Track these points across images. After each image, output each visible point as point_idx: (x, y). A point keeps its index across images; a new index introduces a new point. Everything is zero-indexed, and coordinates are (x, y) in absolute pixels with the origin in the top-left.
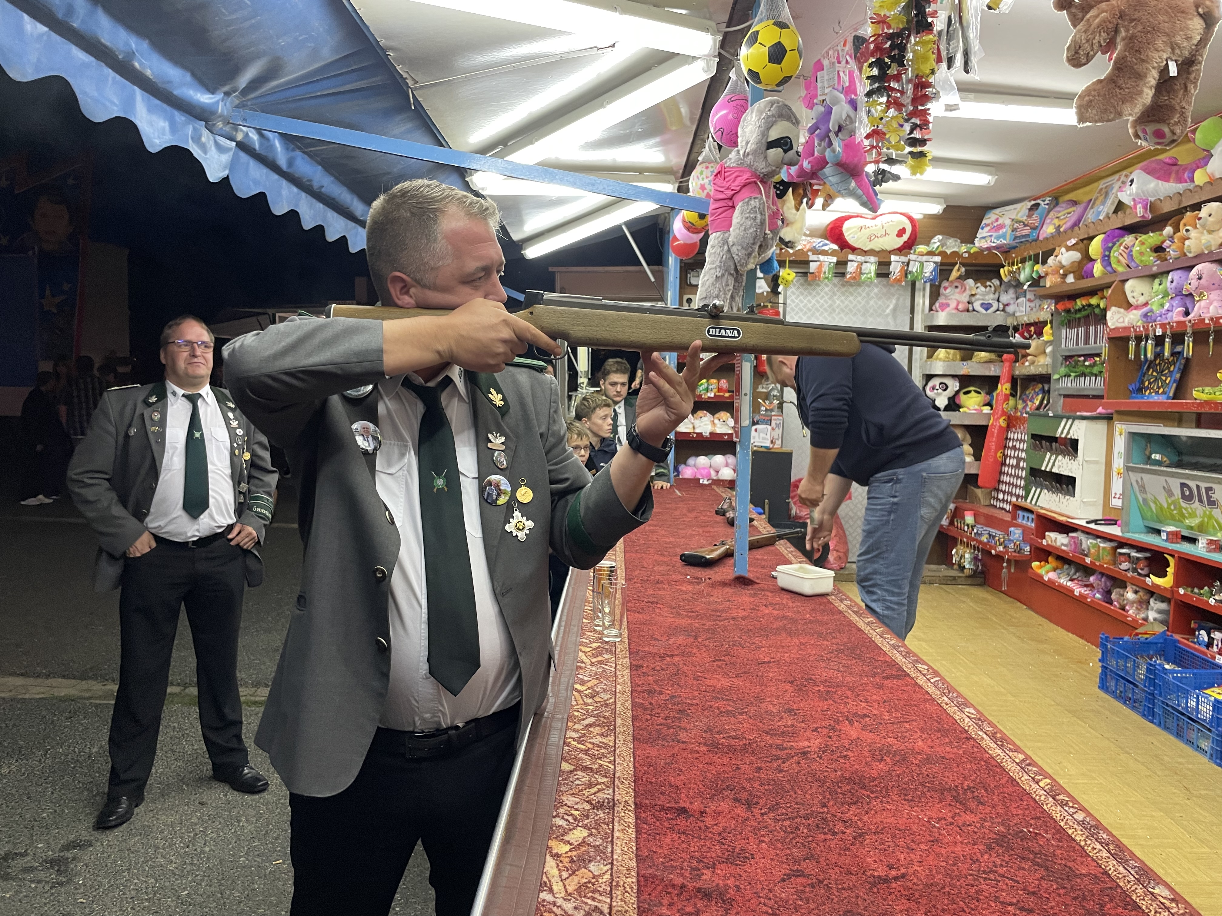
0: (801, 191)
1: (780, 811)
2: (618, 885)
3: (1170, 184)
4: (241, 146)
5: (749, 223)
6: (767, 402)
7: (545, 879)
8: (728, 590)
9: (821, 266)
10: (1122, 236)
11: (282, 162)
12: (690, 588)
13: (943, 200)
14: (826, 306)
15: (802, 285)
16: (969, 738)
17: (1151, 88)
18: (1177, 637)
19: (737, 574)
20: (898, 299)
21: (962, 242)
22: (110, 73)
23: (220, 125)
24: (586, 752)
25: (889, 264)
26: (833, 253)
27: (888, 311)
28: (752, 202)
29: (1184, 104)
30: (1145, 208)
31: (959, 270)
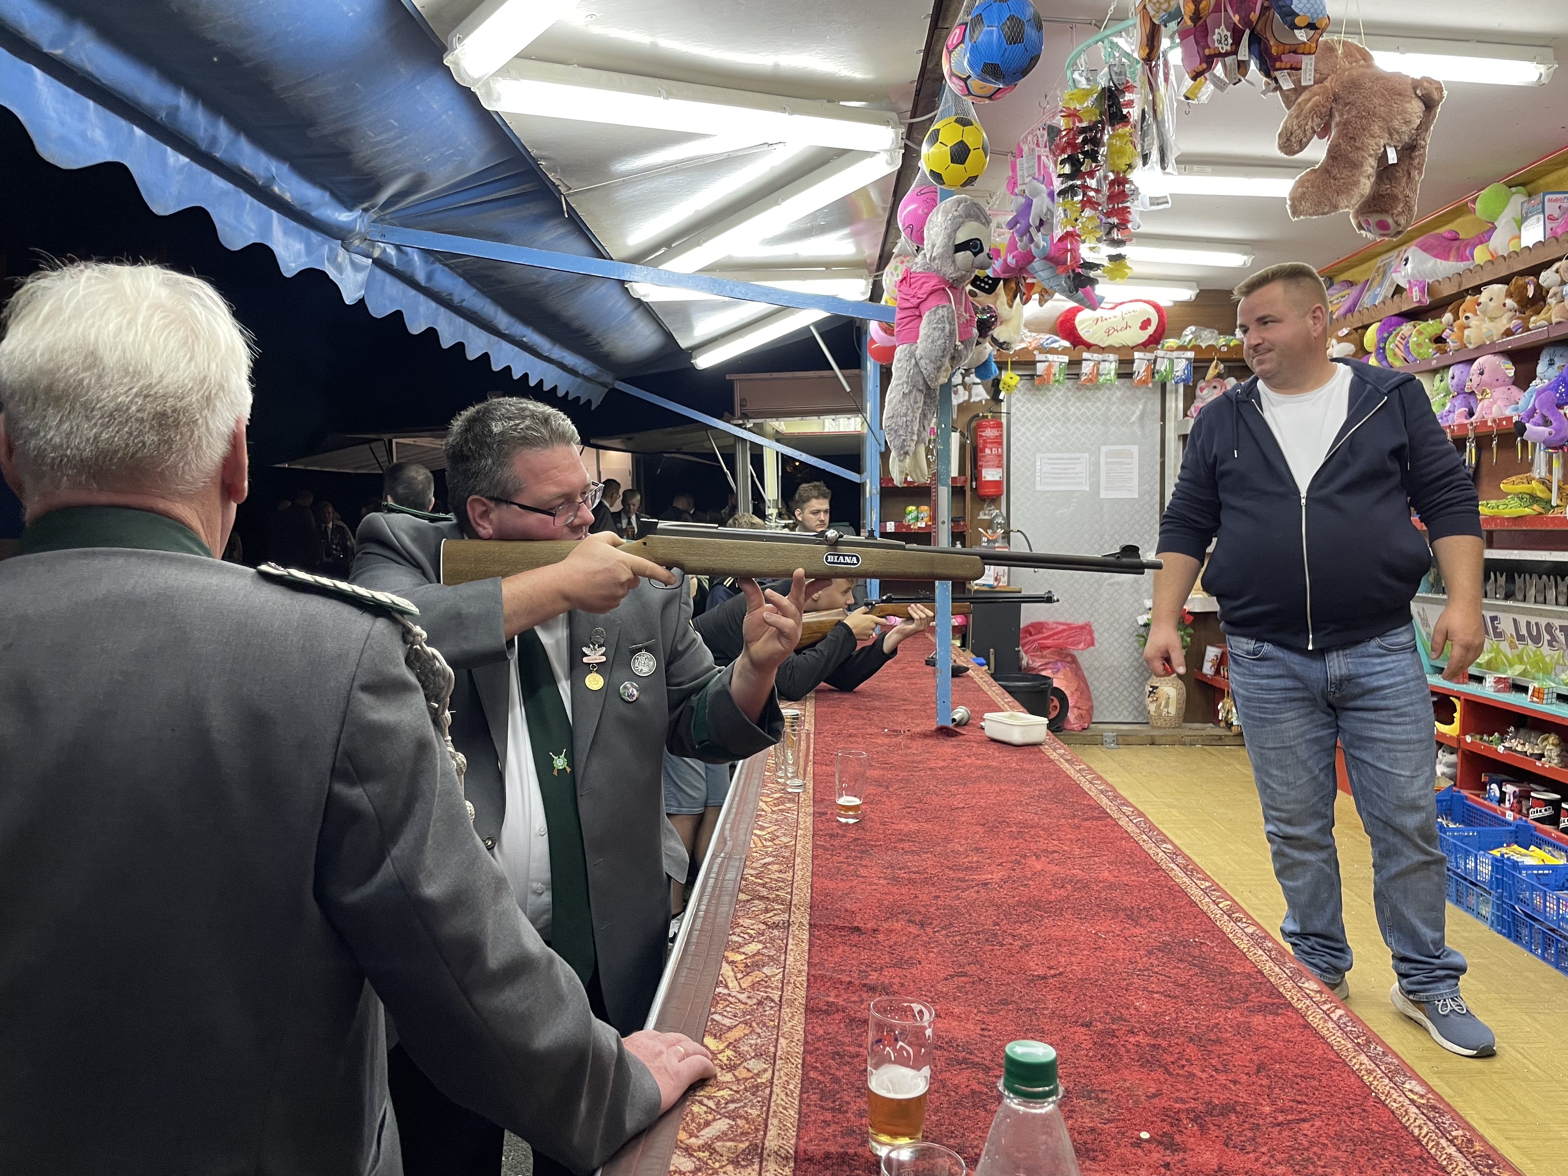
0: (1013, 285)
1: (952, 930)
2: (789, 982)
3: (1450, 263)
4: (377, 262)
5: (937, 334)
6: (990, 531)
7: (721, 978)
8: (928, 741)
9: (1050, 367)
10: (1400, 324)
11: (421, 277)
12: (887, 741)
13: (1195, 284)
14: (1059, 414)
15: (1028, 389)
16: (1159, 869)
17: (1369, 177)
18: (1465, 793)
19: (940, 725)
20: (1145, 404)
21: (1220, 334)
22: (248, 199)
23: (357, 242)
24: (764, 885)
25: (1132, 362)
26: (1064, 351)
27: (1133, 419)
28: (940, 311)
29: (1407, 192)
30: (1422, 291)
31: (1216, 367)
